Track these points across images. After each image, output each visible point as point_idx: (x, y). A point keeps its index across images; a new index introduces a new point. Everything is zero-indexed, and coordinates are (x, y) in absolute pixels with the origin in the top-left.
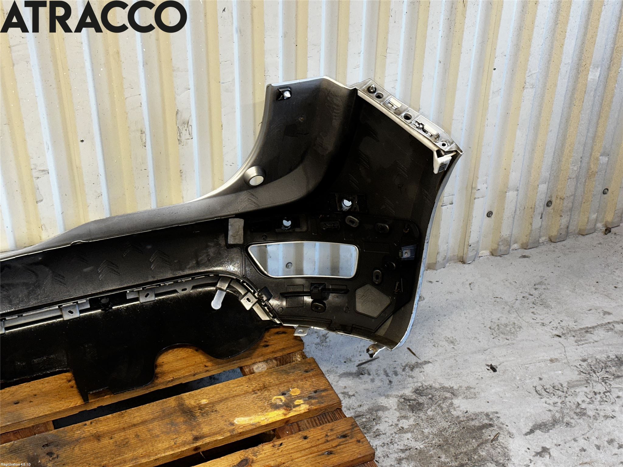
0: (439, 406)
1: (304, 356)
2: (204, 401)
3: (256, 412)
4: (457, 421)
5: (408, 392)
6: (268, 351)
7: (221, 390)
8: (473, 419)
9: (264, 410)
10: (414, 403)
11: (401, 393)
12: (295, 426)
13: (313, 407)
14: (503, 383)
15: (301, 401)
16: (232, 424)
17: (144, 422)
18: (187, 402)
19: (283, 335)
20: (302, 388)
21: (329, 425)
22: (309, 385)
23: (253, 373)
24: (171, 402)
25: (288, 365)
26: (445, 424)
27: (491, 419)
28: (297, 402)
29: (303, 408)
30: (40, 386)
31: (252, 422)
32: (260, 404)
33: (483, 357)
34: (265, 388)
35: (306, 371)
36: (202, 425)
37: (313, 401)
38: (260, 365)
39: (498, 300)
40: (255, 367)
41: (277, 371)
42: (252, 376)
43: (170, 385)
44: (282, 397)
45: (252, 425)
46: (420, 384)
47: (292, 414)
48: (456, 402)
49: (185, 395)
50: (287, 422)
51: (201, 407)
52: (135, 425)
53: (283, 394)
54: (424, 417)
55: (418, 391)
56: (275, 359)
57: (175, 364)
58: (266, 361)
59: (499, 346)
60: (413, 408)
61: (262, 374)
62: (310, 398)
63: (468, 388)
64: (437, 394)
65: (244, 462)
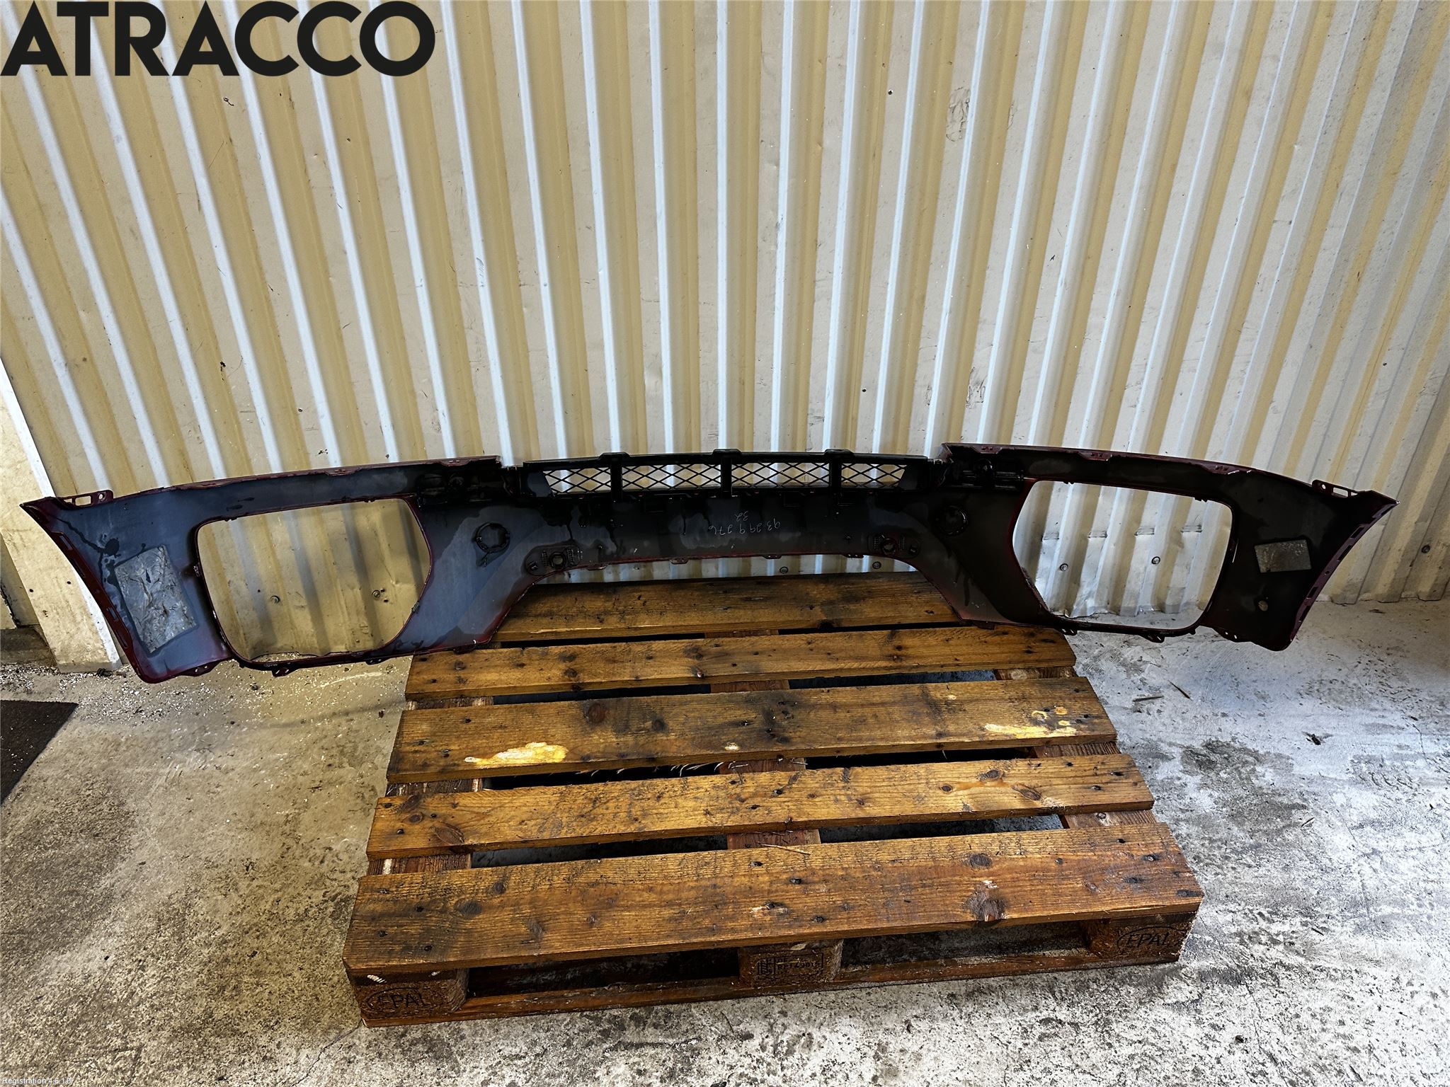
0: (1236, 769)
1: (1074, 673)
2: (951, 697)
3: (1011, 723)
4: (1257, 792)
5: (1197, 745)
6: (1032, 658)
7: (972, 689)
8: (1280, 795)
9: (1021, 723)
10: (1204, 759)
11: (1187, 744)
12: (1057, 749)
13: (1082, 733)
14: (1327, 760)
15: (1067, 723)
16: (983, 730)
17: (883, 704)
18: (932, 693)
19: (1052, 644)
20: (1069, 708)
21: (1100, 758)
22: (1079, 708)
23: (1011, 679)
24: (915, 689)
25: (1054, 680)
26: (1241, 792)
27: (1305, 800)
28: (1061, 723)
29: (1070, 731)
30: (780, 642)
31: (1006, 732)
32: (1017, 715)
33: (1304, 724)
34: (1023, 698)
35: (1077, 691)
36: (948, 723)
37: (1082, 726)
38: (1019, 672)
39: (1333, 658)
40: (1013, 673)
41: (1040, 683)
42: (1009, 682)
43: (914, 671)
44: (1044, 713)
45: (1007, 735)
46: (1214, 739)
47: (1055, 734)
48: (1259, 769)
49: (931, 686)
50: (1047, 742)
51: (948, 703)
52: (873, 704)
53: (1046, 710)
54: (1214, 778)
55: (1209, 746)
56: (1039, 669)
57: (921, 650)
58: (1027, 669)
59: (1328, 715)
60: (1200, 764)
61: (1021, 683)
62: (1079, 721)
63: (1279, 756)
64: (1236, 755)
65: (994, 774)
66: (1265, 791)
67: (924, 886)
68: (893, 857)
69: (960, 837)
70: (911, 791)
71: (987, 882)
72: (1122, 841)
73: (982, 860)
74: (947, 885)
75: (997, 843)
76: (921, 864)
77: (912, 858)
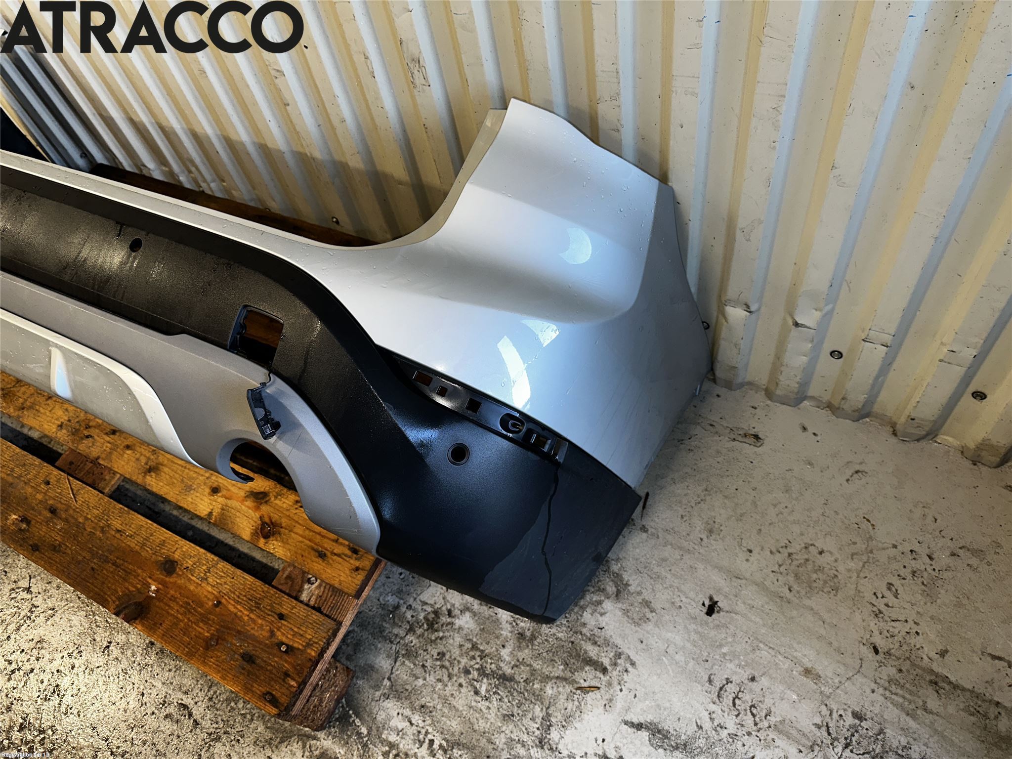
4: (577, 628)
8: (595, 643)
14: (694, 636)
27: (615, 664)
33: (723, 583)
39: (865, 525)
48: (608, 605)
59: (764, 588)
63: (646, 604)
65: (261, 496)
66: (584, 630)
67: (113, 564)
68: (119, 527)
69: (178, 538)
70: (191, 478)
71: (153, 588)
72: (281, 617)
73: (170, 566)
74: (128, 573)
75: (196, 559)
76: (133, 545)
77: (131, 536)
